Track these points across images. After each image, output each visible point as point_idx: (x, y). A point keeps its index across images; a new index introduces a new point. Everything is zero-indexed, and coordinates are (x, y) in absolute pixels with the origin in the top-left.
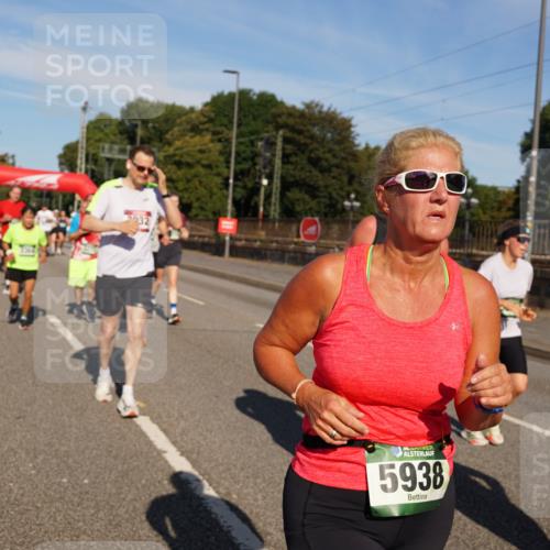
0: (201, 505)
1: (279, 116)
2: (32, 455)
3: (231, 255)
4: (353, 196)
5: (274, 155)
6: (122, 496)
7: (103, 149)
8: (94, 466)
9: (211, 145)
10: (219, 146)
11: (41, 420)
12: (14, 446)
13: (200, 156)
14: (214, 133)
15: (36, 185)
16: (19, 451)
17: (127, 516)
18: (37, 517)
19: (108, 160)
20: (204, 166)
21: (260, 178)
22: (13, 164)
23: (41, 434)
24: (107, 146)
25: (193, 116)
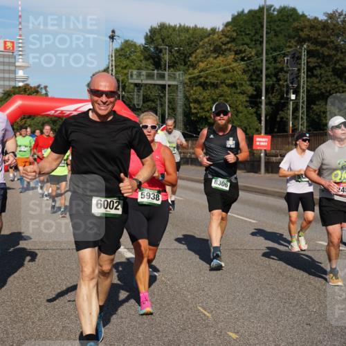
1: (302, 29)
3: (267, 171)
5: (299, 70)
7: (132, 76)
9: (234, 64)
13: (224, 76)
14: (236, 53)
19: (136, 85)
20: (228, 86)
21: (288, 93)
22: (46, 94)
24: (135, 72)
25: (216, 36)
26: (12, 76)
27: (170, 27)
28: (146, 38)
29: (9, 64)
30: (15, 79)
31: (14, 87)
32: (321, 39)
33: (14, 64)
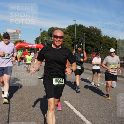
1: (84, 30)
4: (102, 47)
5: (83, 39)
9: (69, 37)
10: (71, 37)
13: (66, 39)
14: (69, 34)
15: (31, 47)
19: (46, 41)
20: (67, 42)
22: (25, 42)
24: (46, 38)
25: (65, 30)
26: (18, 38)
27: (54, 28)
28: (49, 30)
29: (17, 35)
30: (18, 39)
31: (18, 41)
32: (88, 32)
33: (18, 35)
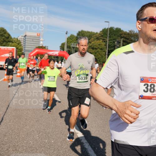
0: (86, 151)
1: (122, 34)
2: (38, 133)
5: (120, 46)
6: (62, 147)
7: (72, 44)
8: (56, 137)
9: (102, 43)
10: (104, 43)
11: (43, 122)
12: (34, 130)
13: (99, 46)
14: (103, 40)
15: (52, 54)
16: (35, 131)
17: (63, 153)
18: (36, 152)
19: (73, 47)
20: (100, 49)
22: (48, 49)
23: (42, 126)
25: (97, 35)
26: (39, 43)
27: (84, 31)
28: (77, 34)
31: (39, 46)
32: (127, 37)
33: (39, 40)
